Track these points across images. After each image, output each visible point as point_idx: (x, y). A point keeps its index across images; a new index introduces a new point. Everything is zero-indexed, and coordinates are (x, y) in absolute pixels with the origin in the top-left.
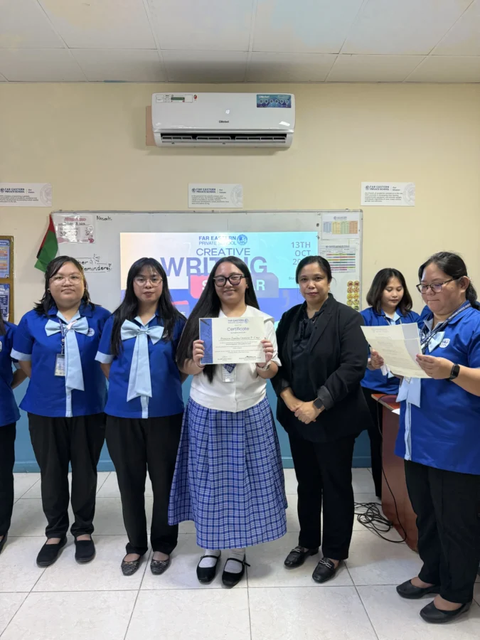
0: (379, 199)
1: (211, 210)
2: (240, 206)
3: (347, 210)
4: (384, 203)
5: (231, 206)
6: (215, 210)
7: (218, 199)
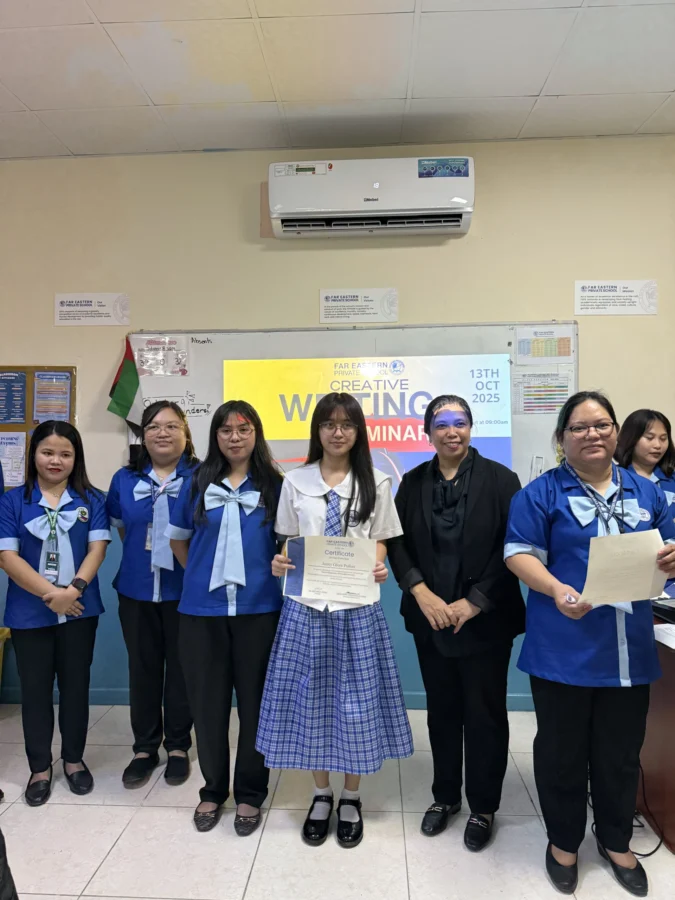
0: (603, 305)
1: (351, 325)
2: (394, 319)
3: (554, 322)
4: (611, 310)
5: (381, 318)
6: (357, 325)
7: (362, 311)
